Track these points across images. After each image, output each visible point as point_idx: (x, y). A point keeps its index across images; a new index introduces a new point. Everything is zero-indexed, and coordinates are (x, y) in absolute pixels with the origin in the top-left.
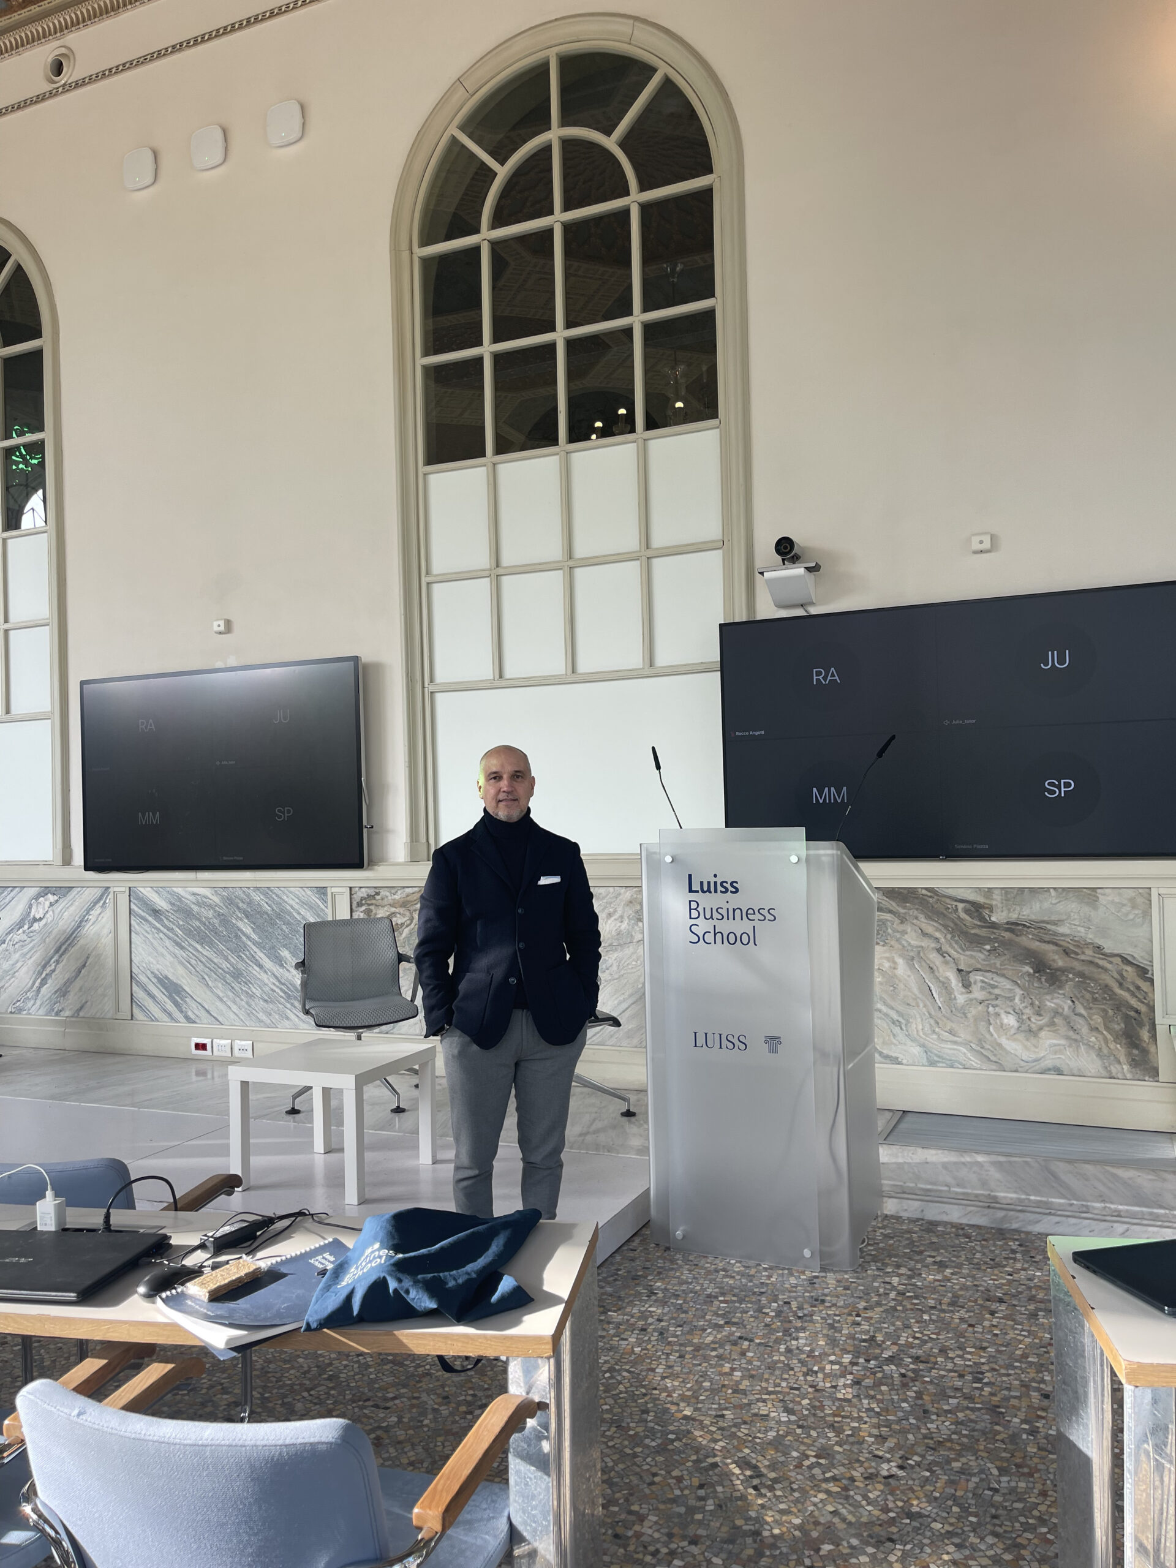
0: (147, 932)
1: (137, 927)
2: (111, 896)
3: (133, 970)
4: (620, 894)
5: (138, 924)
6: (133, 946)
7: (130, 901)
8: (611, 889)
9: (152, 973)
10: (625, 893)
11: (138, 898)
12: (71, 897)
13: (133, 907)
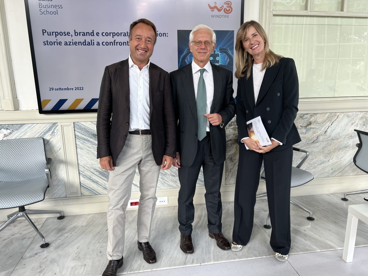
0: (89, 147)
1: (80, 144)
2: (59, 128)
3: (80, 169)
4: (358, 115)
5: (82, 143)
6: (79, 156)
7: (75, 130)
8: (355, 113)
9: (95, 169)
10: (360, 114)
11: (81, 128)
12: (23, 130)
13: (77, 133)
